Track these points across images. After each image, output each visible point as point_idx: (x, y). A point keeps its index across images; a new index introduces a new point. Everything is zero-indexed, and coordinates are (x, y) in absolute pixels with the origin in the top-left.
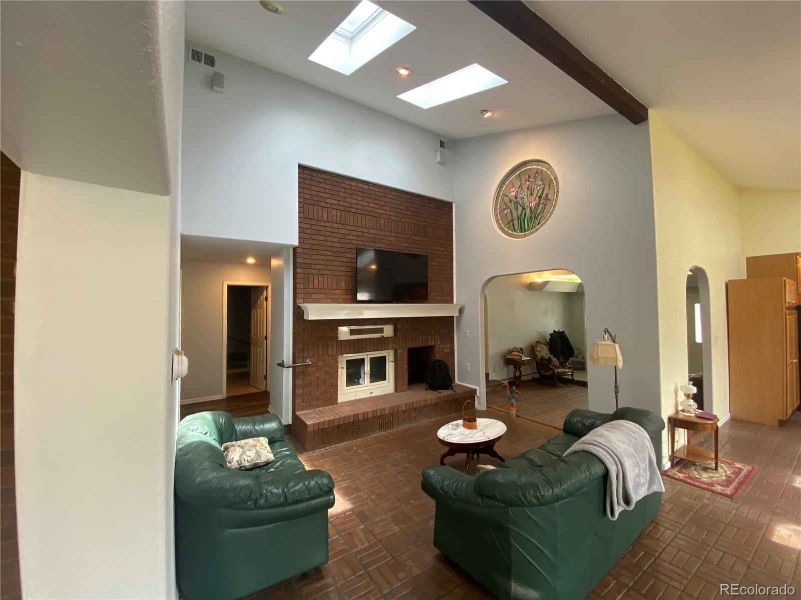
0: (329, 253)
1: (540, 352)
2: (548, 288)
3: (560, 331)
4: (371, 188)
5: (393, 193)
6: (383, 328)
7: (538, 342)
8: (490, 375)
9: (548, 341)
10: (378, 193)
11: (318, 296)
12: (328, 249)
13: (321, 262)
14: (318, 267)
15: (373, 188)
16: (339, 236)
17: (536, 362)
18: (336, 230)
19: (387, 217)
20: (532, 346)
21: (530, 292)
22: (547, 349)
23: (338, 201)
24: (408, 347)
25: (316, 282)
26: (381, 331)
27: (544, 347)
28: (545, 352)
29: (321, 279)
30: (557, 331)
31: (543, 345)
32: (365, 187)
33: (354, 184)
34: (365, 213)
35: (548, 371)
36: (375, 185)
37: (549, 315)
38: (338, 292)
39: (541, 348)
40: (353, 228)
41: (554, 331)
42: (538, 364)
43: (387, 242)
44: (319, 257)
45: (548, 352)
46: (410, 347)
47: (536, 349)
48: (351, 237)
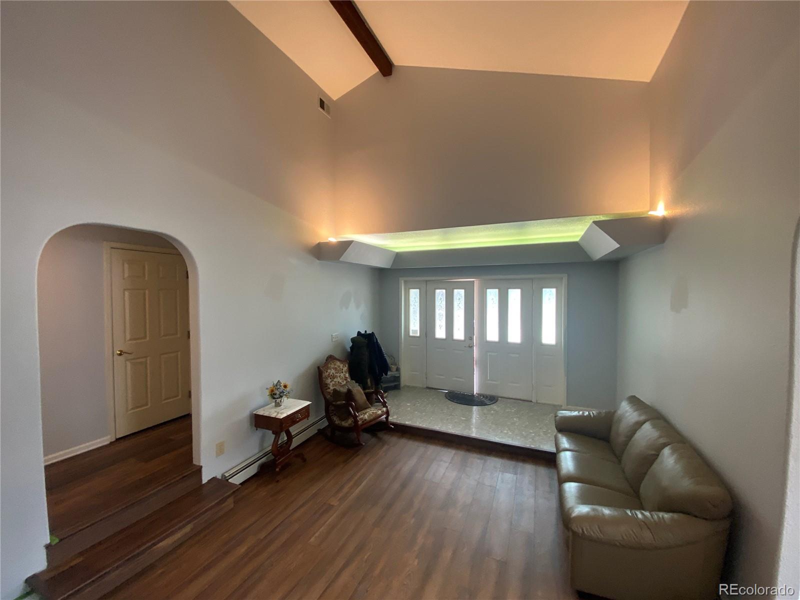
1: (334, 377)
2: (350, 256)
3: (368, 332)
7: (330, 358)
8: (203, 470)
9: (349, 350)
17: (325, 398)
20: (319, 368)
21: (318, 261)
22: (345, 369)
27: (341, 366)
28: (342, 375)
30: (363, 332)
31: (338, 363)
35: (345, 419)
37: (352, 305)
39: (335, 369)
41: (359, 333)
42: (328, 404)
45: (347, 375)
47: (325, 374)
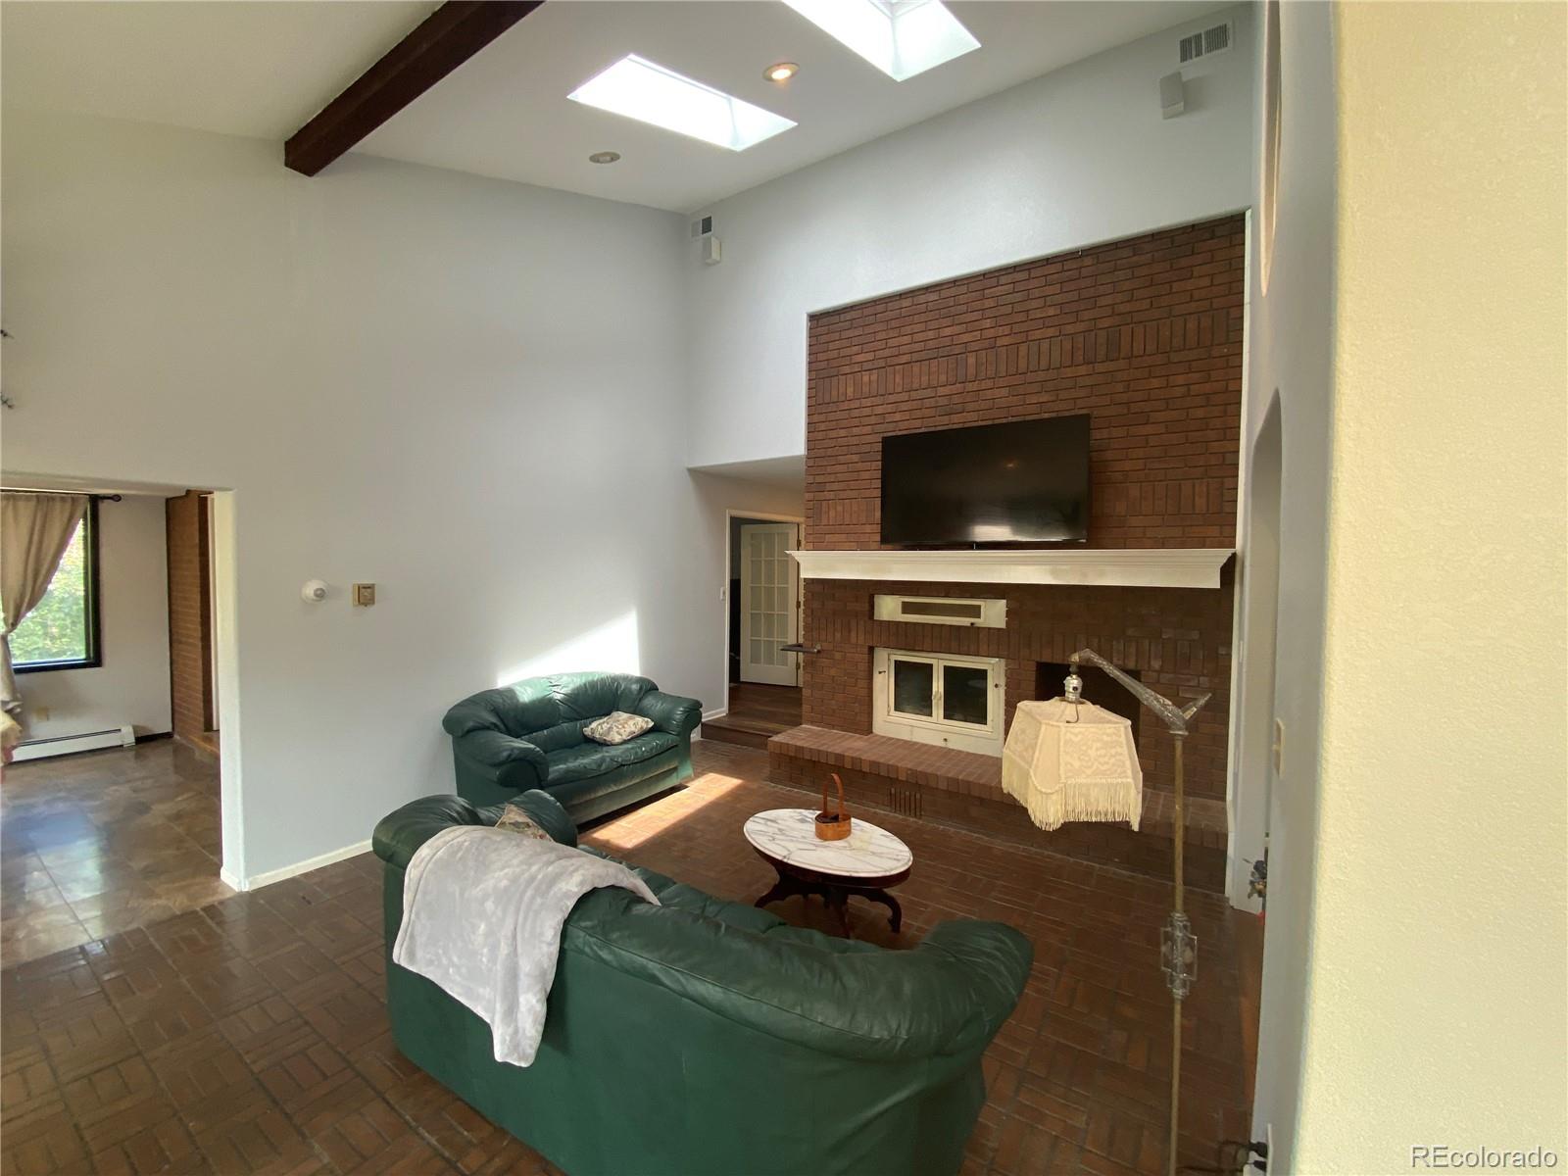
0: (855, 458)
4: (944, 294)
5: (1003, 280)
6: (979, 607)
10: (962, 299)
11: (836, 538)
12: (854, 449)
13: (841, 477)
14: (835, 486)
15: (953, 291)
16: (873, 420)
18: (867, 411)
19: (986, 344)
23: (873, 353)
24: (1038, 660)
25: (832, 513)
26: (975, 612)
29: (839, 508)
32: (933, 297)
33: (906, 303)
34: (932, 354)
36: (954, 282)
38: (868, 529)
40: (904, 396)
43: (983, 405)
44: (839, 468)
46: (1044, 660)
48: (897, 417)
